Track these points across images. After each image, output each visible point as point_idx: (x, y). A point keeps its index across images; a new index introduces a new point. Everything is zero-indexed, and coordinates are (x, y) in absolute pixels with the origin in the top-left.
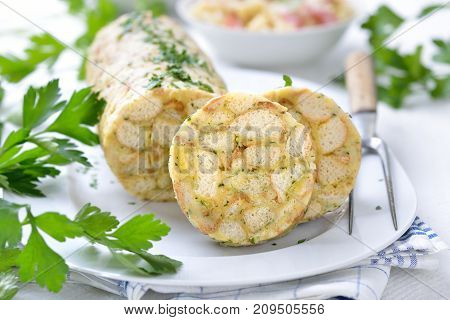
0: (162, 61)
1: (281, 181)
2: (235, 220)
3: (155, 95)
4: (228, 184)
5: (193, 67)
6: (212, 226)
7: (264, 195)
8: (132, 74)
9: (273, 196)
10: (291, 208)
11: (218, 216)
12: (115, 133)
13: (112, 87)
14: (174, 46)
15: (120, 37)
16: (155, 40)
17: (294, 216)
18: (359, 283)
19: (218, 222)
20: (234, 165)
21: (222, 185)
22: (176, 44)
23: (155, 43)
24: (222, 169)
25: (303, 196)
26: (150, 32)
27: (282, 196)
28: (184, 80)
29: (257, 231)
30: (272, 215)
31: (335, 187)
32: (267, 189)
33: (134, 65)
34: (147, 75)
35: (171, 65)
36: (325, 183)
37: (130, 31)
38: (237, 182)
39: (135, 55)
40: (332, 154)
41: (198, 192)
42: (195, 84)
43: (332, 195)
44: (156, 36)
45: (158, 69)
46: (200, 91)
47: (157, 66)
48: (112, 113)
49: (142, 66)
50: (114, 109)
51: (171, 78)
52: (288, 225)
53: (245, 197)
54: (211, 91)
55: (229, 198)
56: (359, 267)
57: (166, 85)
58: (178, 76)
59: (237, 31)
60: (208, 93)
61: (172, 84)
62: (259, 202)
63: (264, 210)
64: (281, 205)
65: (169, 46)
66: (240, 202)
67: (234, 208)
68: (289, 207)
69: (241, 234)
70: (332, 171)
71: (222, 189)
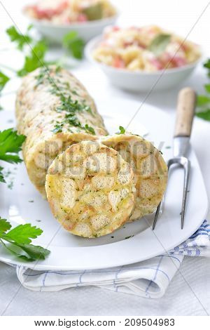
0: (63, 110)
1: (114, 199)
2: (85, 223)
3: (58, 137)
4: (81, 200)
5: (82, 112)
6: (71, 226)
7: (104, 207)
8: (43, 120)
9: (108, 209)
10: (120, 216)
11: (75, 220)
12: (33, 161)
13: (31, 128)
14: (70, 97)
15: (36, 88)
16: (58, 92)
17: (122, 221)
18: (157, 270)
19: (75, 224)
20: (85, 187)
21: (77, 200)
22: (72, 94)
23: (58, 95)
24: (78, 190)
25: (128, 209)
26: (55, 86)
27: (114, 208)
28: (76, 126)
29: (98, 230)
30: (109, 220)
31: (150, 200)
32: (105, 203)
33: (45, 112)
34: (53, 121)
35: (68, 113)
36: (144, 197)
37: (42, 83)
38: (87, 199)
39: (45, 104)
40: (149, 178)
41: (63, 205)
42: (83, 128)
43: (148, 205)
44: (58, 89)
45: (60, 117)
46: (86, 134)
47: (59, 115)
48: (31, 147)
49: (50, 114)
50: (33, 145)
51: (68, 124)
52: (118, 226)
53: (91, 208)
54: (93, 133)
55: (82, 209)
56: (162, 256)
57: (65, 131)
58: (73, 123)
59: (122, 71)
60: (92, 136)
61: (69, 130)
62: (100, 211)
63: (103, 217)
64: (114, 213)
65: (67, 96)
66: (89, 211)
67: (85, 215)
68: (119, 215)
69: (89, 232)
70: (148, 189)
71: (78, 203)
